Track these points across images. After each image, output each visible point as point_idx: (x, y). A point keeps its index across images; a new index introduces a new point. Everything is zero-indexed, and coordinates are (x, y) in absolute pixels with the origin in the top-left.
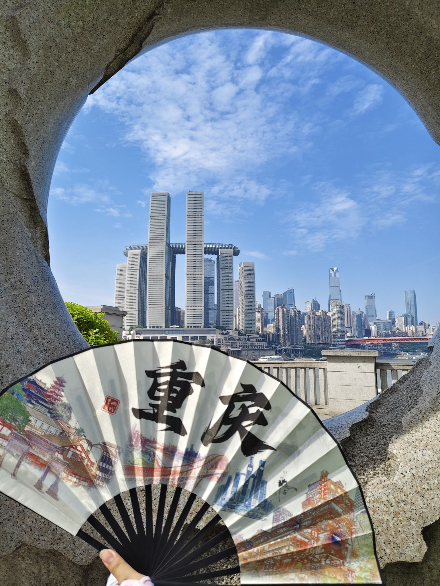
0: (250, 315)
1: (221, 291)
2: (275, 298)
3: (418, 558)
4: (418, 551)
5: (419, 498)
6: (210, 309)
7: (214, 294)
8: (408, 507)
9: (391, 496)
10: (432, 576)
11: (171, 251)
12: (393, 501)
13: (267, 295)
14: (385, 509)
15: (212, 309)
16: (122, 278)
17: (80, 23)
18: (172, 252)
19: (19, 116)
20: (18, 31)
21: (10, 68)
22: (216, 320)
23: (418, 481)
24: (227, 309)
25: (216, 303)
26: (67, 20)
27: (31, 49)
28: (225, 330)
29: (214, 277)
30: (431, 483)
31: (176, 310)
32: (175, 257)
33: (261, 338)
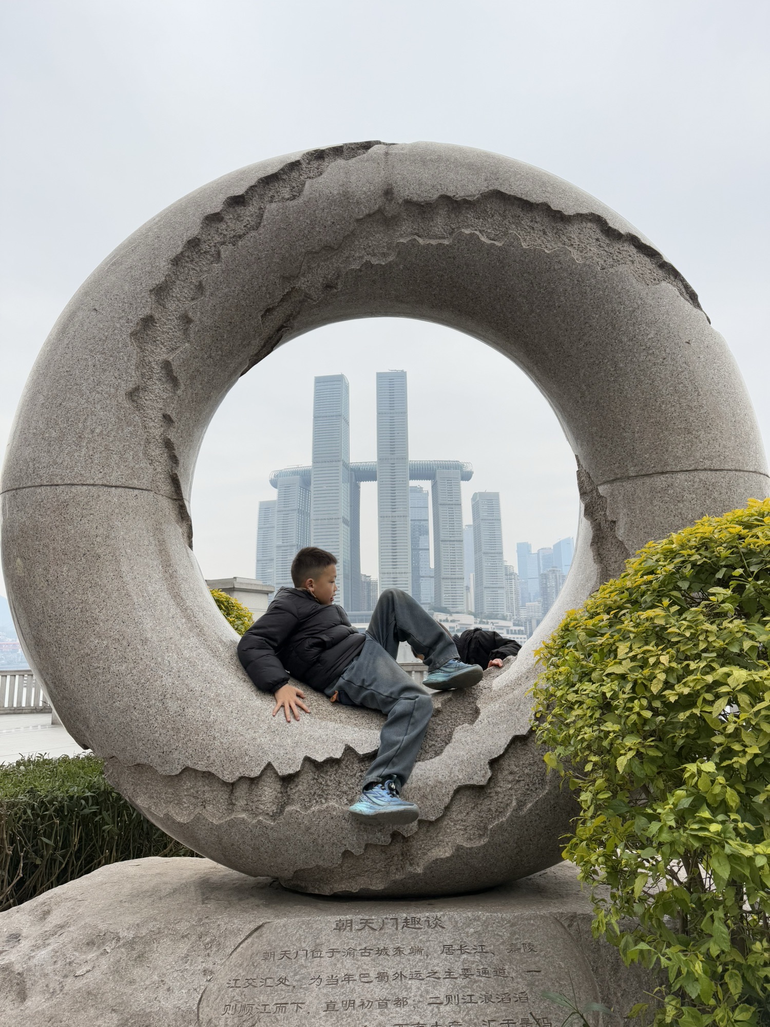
0: (494, 586)
1: (442, 545)
2: (538, 554)
3: (483, 782)
4: (483, 776)
5: (490, 739)
6: (423, 577)
7: (428, 549)
8: (480, 745)
9: (468, 738)
10: (498, 799)
11: (351, 477)
12: (469, 741)
13: (523, 549)
14: (462, 747)
15: (427, 577)
16: (267, 525)
17: (220, 352)
18: (354, 477)
19: (172, 436)
20: (171, 371)
21: (165, 397)
22: (433, 596)
23: (492, 726)
24: (453, 576)
25: (432, 566)
26: (208, 353)
27: (181, 381)
28: (451, 613)
29: (427, 520)
30: (501, 727)
31: (363, 580)
32: (359, 487)
33: (517, 628)
